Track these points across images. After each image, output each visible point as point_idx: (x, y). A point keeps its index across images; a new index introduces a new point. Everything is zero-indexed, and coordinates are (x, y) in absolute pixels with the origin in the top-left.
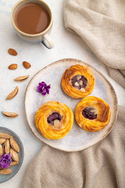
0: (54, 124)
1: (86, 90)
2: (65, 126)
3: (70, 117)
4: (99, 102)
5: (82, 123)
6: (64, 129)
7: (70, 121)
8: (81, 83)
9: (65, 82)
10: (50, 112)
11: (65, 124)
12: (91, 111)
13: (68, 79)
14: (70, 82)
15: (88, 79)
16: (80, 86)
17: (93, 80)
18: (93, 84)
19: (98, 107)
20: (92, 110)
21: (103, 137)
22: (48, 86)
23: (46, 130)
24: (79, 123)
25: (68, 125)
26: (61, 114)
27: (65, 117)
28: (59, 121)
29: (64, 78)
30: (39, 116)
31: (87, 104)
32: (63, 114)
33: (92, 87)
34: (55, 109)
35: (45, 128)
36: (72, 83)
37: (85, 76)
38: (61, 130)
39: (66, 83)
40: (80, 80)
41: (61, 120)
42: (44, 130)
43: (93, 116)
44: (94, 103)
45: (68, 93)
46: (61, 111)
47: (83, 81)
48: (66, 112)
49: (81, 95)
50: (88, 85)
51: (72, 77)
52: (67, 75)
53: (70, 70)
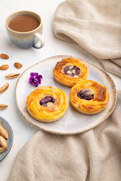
0: (48, 106)
1: (79, 76)
2: (60, 107)
3: (65, 99)
4: (94, 84)
5: (78, 103)
6: (59, 110)
7: (64, 103)
8: (74, 71)
9: (58, 71)
10: (42, 96)
11: (59, 106)
12: (87, 93)
13: (60, 69)
14: (62, 71)
15: (80, 68)
16: (73, 74)
17: (85, 69)
18: (86, 71)
19: (94, 89)
21: (105, 118)
22: (39, 75)
23: (39, 110)
24: (75, 103)
25: (62, 106)
26: (55, 97)
27: (59, 99)
28: (52, 103)
29: (56, 68)
30: (31, 99)
31: (82, 86)
32: (57, 97)
33: (85, 74)
34: (48, 92)
35: (37, 109)
36: (64, 72)
37: (77, 66)
38: (55, 111)
39: (58, 72)
40: (73, 69)
41: (55, 103)
42: (37, 110)
43: (89, 97)
44: (89, 85)
45: (61, 80)
46: (55, 94)
47: (75, 70)
48: (60, 94)
49: (75, 81)
50: (81, 73)
51: (64, 67)
52: (59, 66)
53: (61, 62)
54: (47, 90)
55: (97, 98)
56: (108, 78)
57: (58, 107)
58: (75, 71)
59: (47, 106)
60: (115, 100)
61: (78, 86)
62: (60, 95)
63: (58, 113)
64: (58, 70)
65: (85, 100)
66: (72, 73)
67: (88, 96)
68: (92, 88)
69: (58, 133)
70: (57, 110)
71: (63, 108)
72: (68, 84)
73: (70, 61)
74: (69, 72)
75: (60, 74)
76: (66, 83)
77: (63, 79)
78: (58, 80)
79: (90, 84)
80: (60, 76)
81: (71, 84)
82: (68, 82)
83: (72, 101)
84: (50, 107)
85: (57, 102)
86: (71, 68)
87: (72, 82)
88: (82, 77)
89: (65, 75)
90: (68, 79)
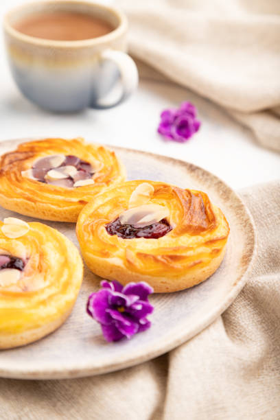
1: (96, 181)
2: (50, 278)
3: (63, 252)
4: (158, 188)
5: (121, 251)
6: (49, 287)
7: (66, 263)
8: (72, 171)
9: (10, 179)
12: (140, 221)
13: (15, 169)
14: (28, 174)
16: (70, 178)
17: (111, 158)
18: (117, 164)
19: (163, 205)
20: (142, 218)
24: (106, 255)
25: (60, 275)
26: (21, 251)
27: (42, 255)
28: (16, 271)
29: (1, 172)
31: (116, 204)
32: (29, 251)
33: (115, 172)
36: (35, 176)
37: (80, 155)
38: (36, 293)
39: (14, 179)
40: (64, 165)
41: (28, 268)
43: (154, 228)
44: (140, 195)
45: (29, 199)
46: (20, 243)
47: (76, 167)
48: (40, 239)
49: (84, 194)
50: (100, 172)
51: (30, 164)
52: (11, 162)
53: (17, 152)
55: (186, 222)
56: (198, 176)
57: (45, 279)
58: (75, 169)
60: (250, 225)
61: (103, 205)
62: (41, 243)
63: (51, 297)
64: (12, 175)
65: (142, 239)
66: (66, 177)
67: (151, 227)
68: (155, 202)
70: (42, 291)
71: (64, 278)
72: (61, 209)
73: (46, 145)
74: (52, 174)
75: (20, 184)
76: (54, 207)
77: (38, 196)
78: (17, 204)
79: (145, 189)
80: (22, 188)
81: (73, 207)
82: (59, 201)
83: (94, 252)
84: (12, 284)
85: (37, 264)
86: (56, 163)
87: (75, 200)
88: (108, 182)
89: (44, 184)
90: (56, 192)
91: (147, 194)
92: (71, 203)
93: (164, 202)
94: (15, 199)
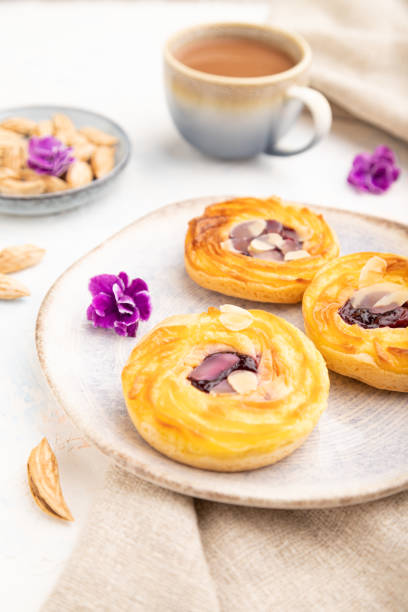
0: (235, 388)
1: (309, 252)
3: (298, 347)
4: (391, 262)
5: (368, 345)
7: (305, 361)
8: (277, 240)
9: (208, 252)
10: (190, 355)
11: (290, 379)
12: (378, 304)
13: (211, 240)
14: (228, 245)
16: (277, 250)
19: (398, 283)
20: (378, 300)
22: (134, 281)
23: (205, 416)
24: (352, 350)
25: (303, 377)
26: (250, 348)
27: (274, 352)
28: (251, 374)
29: (194, 243)
30: (143, 377)
31: (344, 283)
32: (259, 347)
34: (210, 334)
35: (195, 412)
36: (236, 248)
37: (281, 219)
38: (280, 403)
39: (212, 252)
40: (265, 232)
41: (261, 369)
42: (195, 417)
43: (399, 313)
44: (372, 272)
45: (237, 278)
46: (243, 336)
47: (281, 234)
48: (267, 329)
49: (300, 270)
50: (310, 240)
51: (225, 232)
52: (203, 231)
53: (206, 217)
54: (204, 327)
57: (286, 382)
58: (280, 238)
59: (233, 391)
61: (330, 286)
63: (302, 407)
64: (210, 247)
65: (387, 329)
66: (273, 248)
67: (393, 312)
68: (388, 280)
69: (343, 501)
70: (289, 398)
71: (309, 381)
72: (276, 289)
73: (238, 207)
74: (256, 245)
75: (222, 259)
76: (269, 288)
77: (247, 273)
78: (223, 285)
79: (375, 264)
80: (226, 264)
81: (290, 286)
82: (273, 280)
83: (334, 346)
84: (252, 391)
85: (271, 362)
86: (256, 230)
87: (292, 277)
88: (323, 254)
89: (249, 259)
90: (268, 268)
91: (379, 270)
92: (287, 282)
93: (400, 279)
94: (221, 279)
